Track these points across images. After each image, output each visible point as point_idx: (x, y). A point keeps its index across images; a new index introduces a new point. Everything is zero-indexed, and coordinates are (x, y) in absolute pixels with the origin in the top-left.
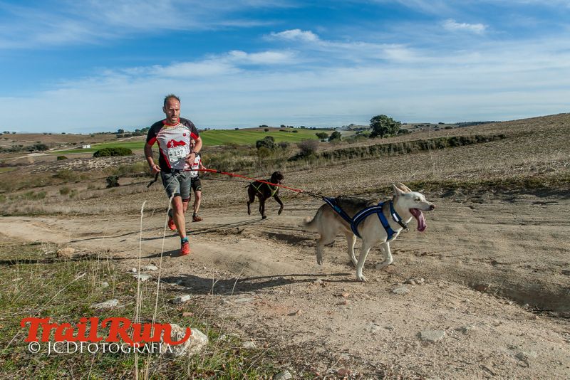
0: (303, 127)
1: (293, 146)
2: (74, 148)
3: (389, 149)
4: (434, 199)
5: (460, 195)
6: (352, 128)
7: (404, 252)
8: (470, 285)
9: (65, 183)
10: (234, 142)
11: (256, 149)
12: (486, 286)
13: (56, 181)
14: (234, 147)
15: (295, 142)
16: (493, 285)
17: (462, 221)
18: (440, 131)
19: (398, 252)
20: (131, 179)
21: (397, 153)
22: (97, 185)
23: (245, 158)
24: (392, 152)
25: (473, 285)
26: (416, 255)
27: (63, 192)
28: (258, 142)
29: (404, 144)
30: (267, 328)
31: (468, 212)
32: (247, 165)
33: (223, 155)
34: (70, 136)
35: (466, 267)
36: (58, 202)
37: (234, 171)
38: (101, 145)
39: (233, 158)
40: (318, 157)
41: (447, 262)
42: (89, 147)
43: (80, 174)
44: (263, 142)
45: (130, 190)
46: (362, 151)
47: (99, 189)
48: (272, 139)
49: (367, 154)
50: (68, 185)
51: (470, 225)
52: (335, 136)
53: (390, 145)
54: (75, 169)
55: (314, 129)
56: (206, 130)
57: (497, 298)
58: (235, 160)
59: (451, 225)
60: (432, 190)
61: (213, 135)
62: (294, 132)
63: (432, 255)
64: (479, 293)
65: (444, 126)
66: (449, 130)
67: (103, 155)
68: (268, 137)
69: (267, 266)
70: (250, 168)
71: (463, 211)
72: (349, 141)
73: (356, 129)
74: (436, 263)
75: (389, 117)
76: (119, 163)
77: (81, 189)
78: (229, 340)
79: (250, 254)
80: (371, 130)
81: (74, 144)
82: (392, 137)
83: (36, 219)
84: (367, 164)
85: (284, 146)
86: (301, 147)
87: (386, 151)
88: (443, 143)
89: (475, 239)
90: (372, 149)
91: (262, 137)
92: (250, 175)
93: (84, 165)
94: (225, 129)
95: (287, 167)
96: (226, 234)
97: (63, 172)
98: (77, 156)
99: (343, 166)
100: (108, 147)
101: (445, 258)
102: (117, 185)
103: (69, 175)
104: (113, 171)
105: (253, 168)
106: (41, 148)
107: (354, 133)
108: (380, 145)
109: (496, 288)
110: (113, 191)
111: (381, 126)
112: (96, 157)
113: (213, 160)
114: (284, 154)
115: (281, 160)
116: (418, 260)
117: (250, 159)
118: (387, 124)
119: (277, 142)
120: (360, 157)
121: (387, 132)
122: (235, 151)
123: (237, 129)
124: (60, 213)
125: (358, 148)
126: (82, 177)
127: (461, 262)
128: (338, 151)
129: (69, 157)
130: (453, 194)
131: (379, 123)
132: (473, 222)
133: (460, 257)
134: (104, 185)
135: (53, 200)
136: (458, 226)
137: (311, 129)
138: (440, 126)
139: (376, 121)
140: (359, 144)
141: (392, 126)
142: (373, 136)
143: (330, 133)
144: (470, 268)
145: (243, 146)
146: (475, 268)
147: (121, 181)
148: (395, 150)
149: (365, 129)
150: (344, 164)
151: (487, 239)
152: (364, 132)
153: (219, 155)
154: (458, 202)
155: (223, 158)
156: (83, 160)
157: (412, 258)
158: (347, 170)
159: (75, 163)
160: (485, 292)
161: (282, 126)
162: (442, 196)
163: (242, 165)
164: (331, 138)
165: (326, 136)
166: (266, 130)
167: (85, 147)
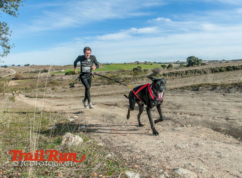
0: (155, 62)
1: (150, 71)
2: (57, 71)
3: (195, 72)
4: (206, 91)
5: (219, 89)
6: (178, 63)
7: (185, 113)
8: (213, 129)
9: (54, 85)
10: (123, 69)
11: (133, 72)
12: (220, 129)
13: (50, 85)
14: (124, 71)
15: (151, 69)
16: (224, 129)
17: (217, 100)
18: (222, 64)
19: (182, 114)
20: (79, 84)
21: (199, 74)
22: (66, 87)
23: (128, 76)
24: (197, 73)
25: (214, 128)
26: (190, 115)
27: (53, 89)
28: (134, 69)
29: (203, 69)
30: (112, 140)
31: (221, 97)
32: (129, 79)
33: (118, 75)
34: (56, 66)
35: (213, 120)
36: (50, 93)
37: (123, 81)
38: (68, 70)
39: (122, 76)
40: (161, 76)
41: (204, 118)
42: (63, 71)
43: (60, 82)
44: (136, 69)
45: (78, 89)
46: (182, 73)
47: (66, 88)
48: (141, 68)
49: (184, 74)
50: (55, 87)
51: (221, 103)
52: (170, 66)
53: (196, 70)
54: (58, 80)
55: (160, 63)
56: (111, 64)
57: (225, 134)
58: (123, 77)
59: (211, 102)
60: (206, 87)
61: (114, 66)
62: (151, 64)
63: (198, 115)
64: (216, 132)
65: (225, 61)
66: (227, 63)
67: (69, 74)
68: (138, 67)
69: (123, 118)
70: (129, 80)
71: (219, 97)
72: (176, 68)
73: (180, 63)
74: (199, 118)
75: (196, 57)
76: (75, 78)
77: (59, 88)
78: (92, 142)
79: (117, 113)
80: (187, 64)
81: (58, 70)
82: (197, 66)
83: (41, 99)
84: (184, 79)
85: (145, 71)
86: (153, 71)
87: (194, 73)
88: (223, 69)
89: (221, 108)
90: (187, 72)
91: (136, 66)
92: (129, 83)
93: (61, 78)
94: (120, 63)
95: (146, 80)
96: (111, 106)
97: (53, 81)
98: (59, 75)
99: (172, 80)
100: (71, 71)
101: (204, 117)
102: (74, 87)
103: (55, 82)
104: (72, 81)
105: (131, 80)
106: (46, 71)
107: (179, 65)
108: (191, 70)
109: (225, 130)
110: (72, 89)
111: (192, 62)
112: (66, 75)
113: (114, 76)
114: (145, 74)
115: (144, 77)
116: (191, 117)
117: (130, 76)
118: (195, 60)
119: (143, 69)
120: (181, 76)
121: (195, 64)
122: (124, 73)
123: (125, 63)
124: (50, 97)
125: (179, 72)
126: (60, 83)
127: (211, 118)
128: (170, 73)
129: (56, 75)
130: (216, 89)
131: (191, 60)
132: (223, 101)
133: (212, 116)
134: (68, 87)
135: (49, 92)
136: (215, 103)
137: (159, 63)
138: (223, 62)
139: (189, 59)
140: (181, 70)
141: (197, 61)
142: (188, 66)
143: (167, 65)
144: (214, 121)
145: (127, 71)
146: (217, 121)
147: (75, 85)
148: (198, 72)
149: (184, 63)
150: (172, 79)
151: (227, 109)
152: (184, 65)
153: (116, 75)
154: (218, 92)
155: (118, 76)
156: (61, 76)
157: (188, 116)
158: (174, 81)
159: (58, 77)
160: (220, 132)
161: (145, 62)
162: (210, 90)
163: (126, 79)
164: (168, 67)
165: (165, 66)
166: (138, 64)
167: (62, 71)
